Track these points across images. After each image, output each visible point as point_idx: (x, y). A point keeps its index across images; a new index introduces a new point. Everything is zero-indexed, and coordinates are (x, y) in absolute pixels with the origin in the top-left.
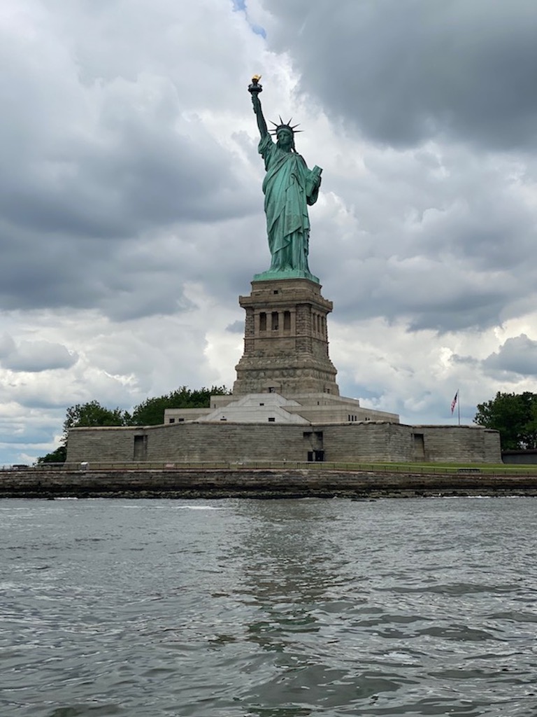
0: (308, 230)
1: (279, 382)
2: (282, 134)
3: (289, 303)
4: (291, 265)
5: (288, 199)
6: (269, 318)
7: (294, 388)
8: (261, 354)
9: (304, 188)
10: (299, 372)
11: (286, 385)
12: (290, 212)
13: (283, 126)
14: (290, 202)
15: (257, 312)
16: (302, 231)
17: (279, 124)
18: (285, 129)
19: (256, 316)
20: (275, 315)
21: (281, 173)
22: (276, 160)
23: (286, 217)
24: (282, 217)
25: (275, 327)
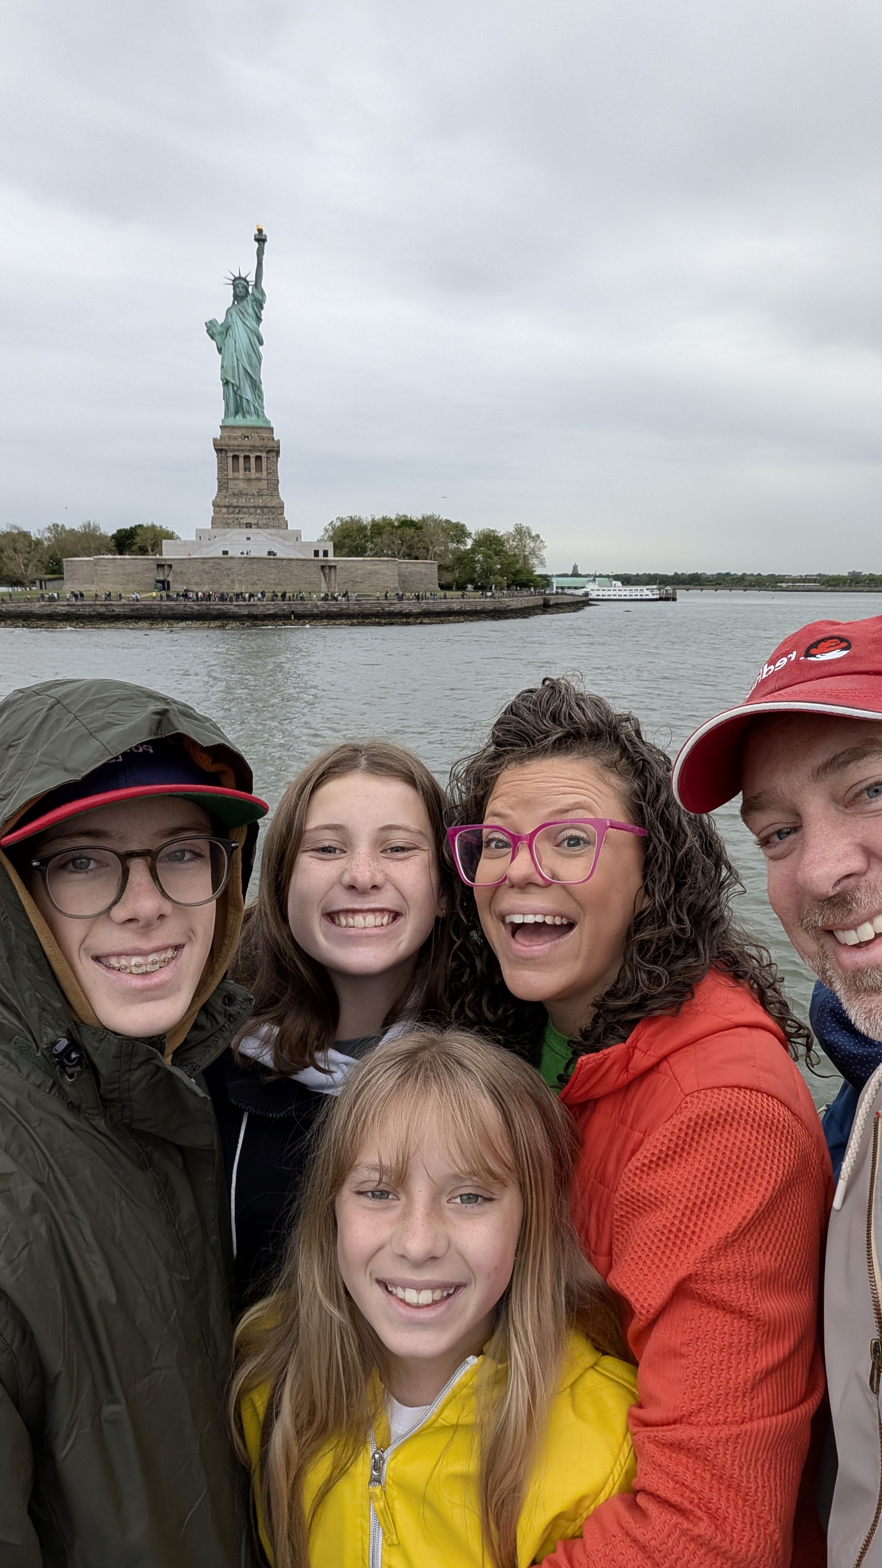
13: (240, 278)
17: (237, 275)
18: (243, 282)
25: (247, 469)
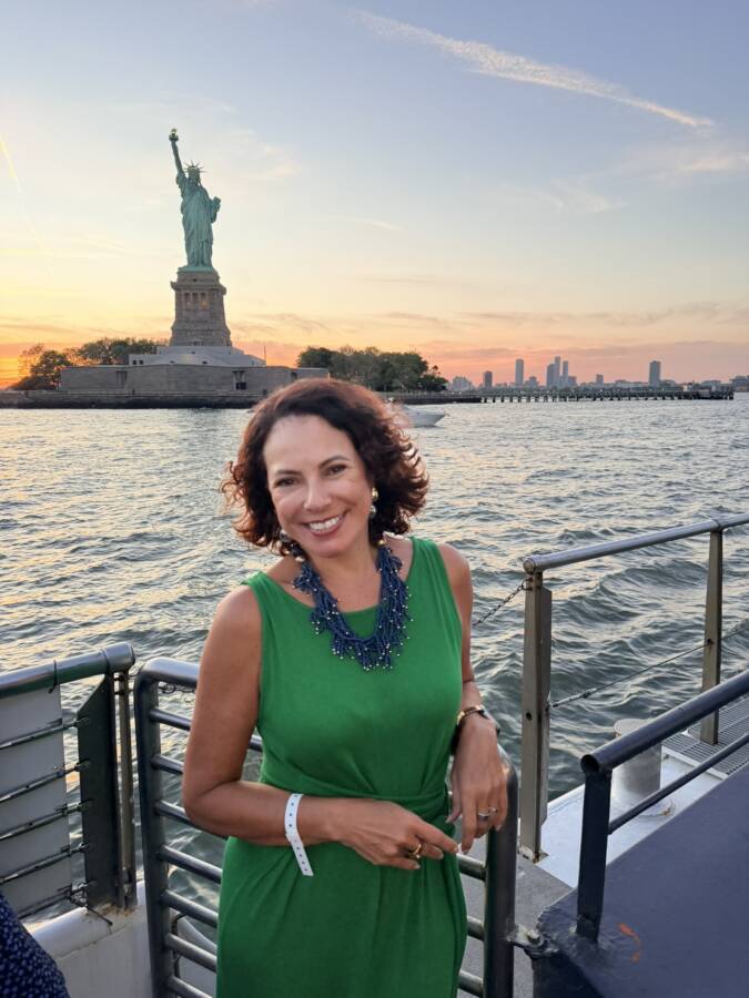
0: (212, 240)
1: (201, 339)
2: (192, 172)
3: (204, 287)
4: (203, 263)
5: (199, 218)
6: (191, 296)
7: (211, 343)
9: (209, 212)
10: (213, 333)
11: (207, 341)
12: (200, 227)
13: (192, 167)
14: (200, 220)
15: (183, 292)
16: (208, 240)
17: (190, 165)
18: (194, 169)
19: (182, 295)
20: (195, 295)
22: (189, 190)
23: (198, 230)
24: (196, 230)
25: (195, 303)
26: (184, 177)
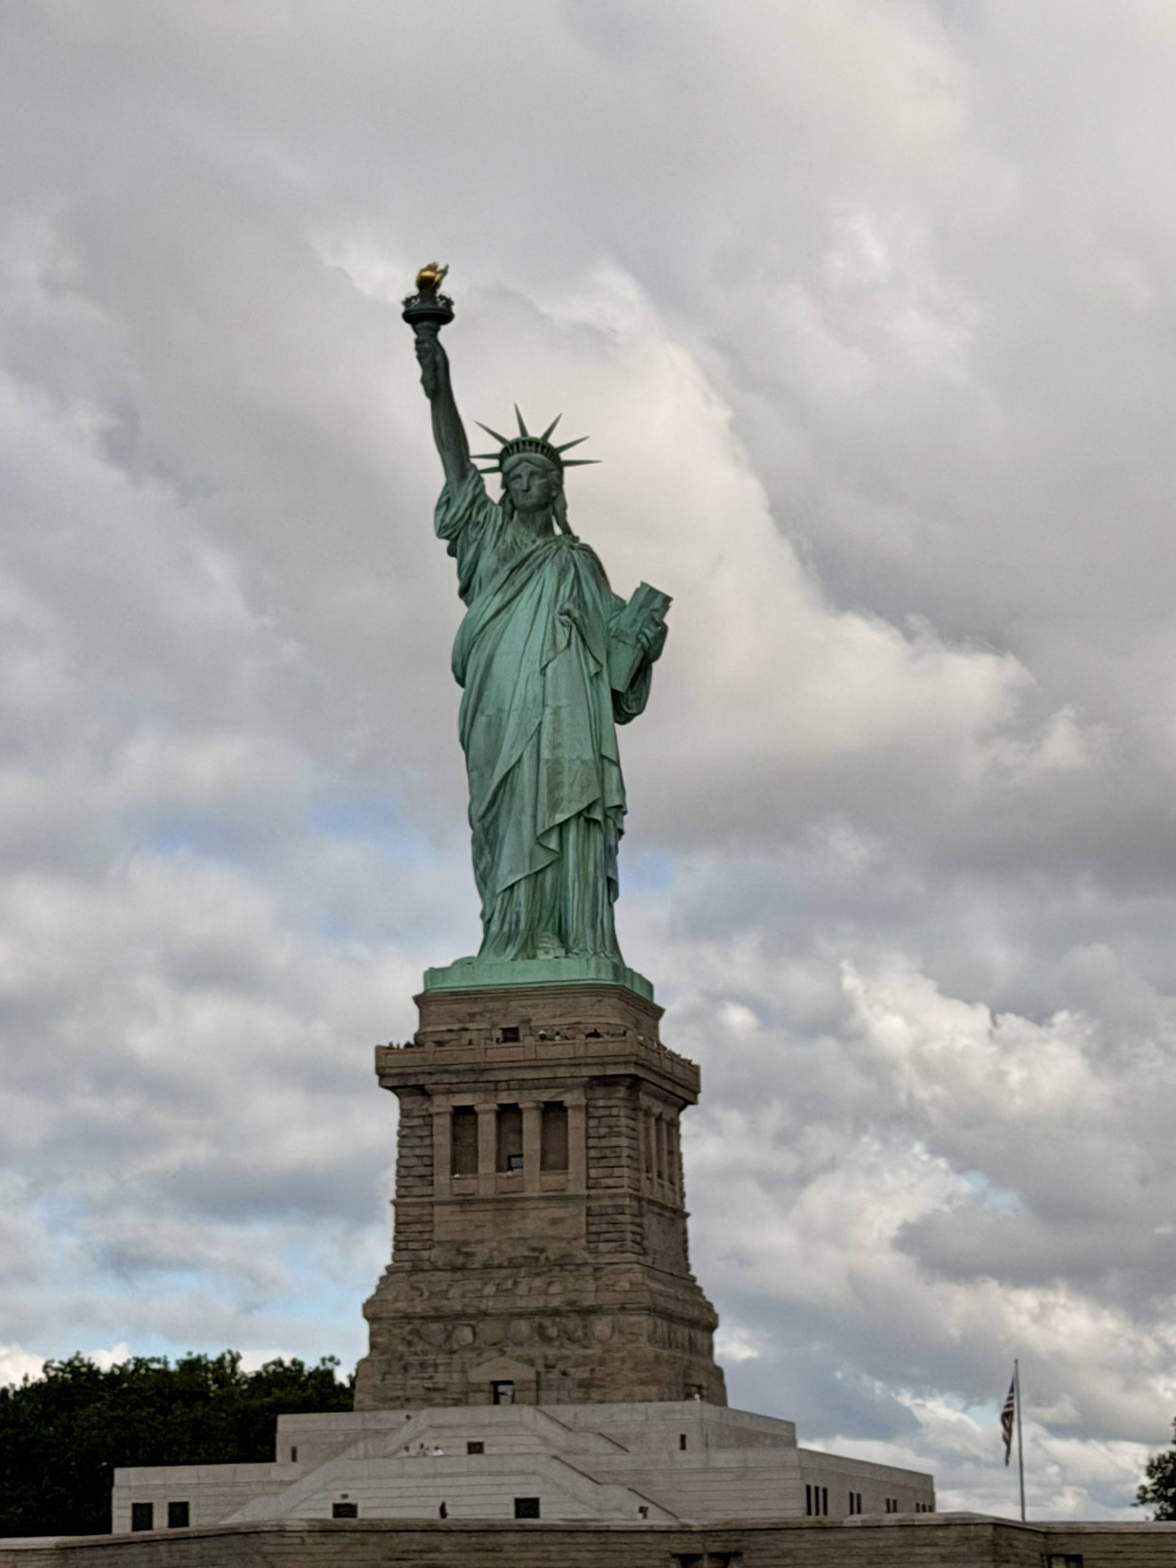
0: (620, 809)
1: (531, 1362)
2: (524, 470)
3: (561, 1072)
4: (562, 936)
5: (550, 701)
6: (487, 1125)
7: (585, 1385)
8: (461, 1260)
9: (603, 661)
10: (601, 1326)
11: (555, 1375)
12: (556, 746)
13: (524, 443)
14: (556, 712)
15: (443, 1104)
16: (597, 815)
18: (534, 455)
19: (437, 1121)
20: (509, 1116)
21: (524, 605)
22: (503, 560)
23: (542, 763)
24: (527, 764)
25: (507, 1161)
26: (479, 499)
